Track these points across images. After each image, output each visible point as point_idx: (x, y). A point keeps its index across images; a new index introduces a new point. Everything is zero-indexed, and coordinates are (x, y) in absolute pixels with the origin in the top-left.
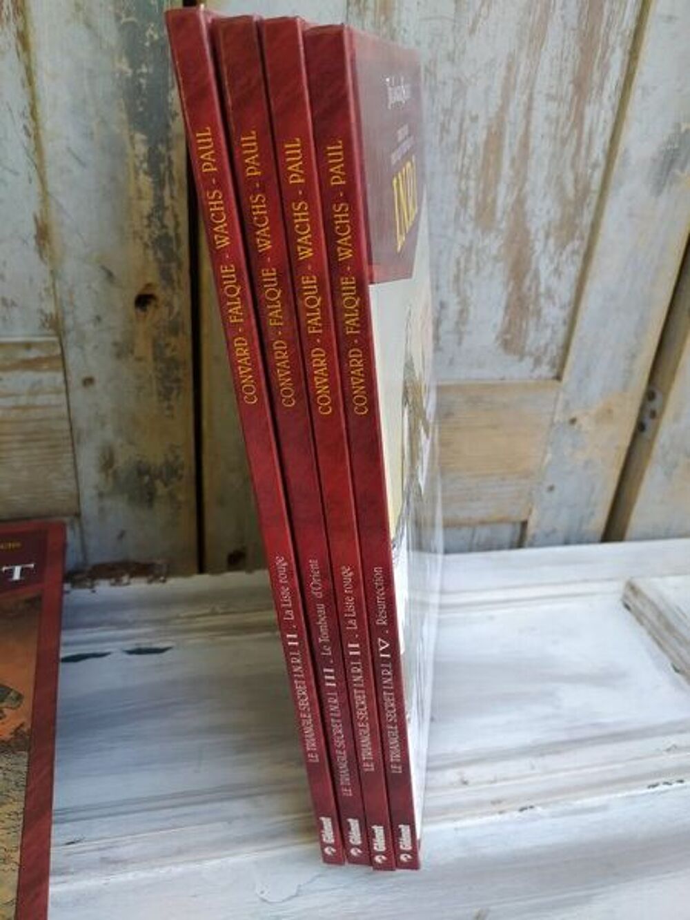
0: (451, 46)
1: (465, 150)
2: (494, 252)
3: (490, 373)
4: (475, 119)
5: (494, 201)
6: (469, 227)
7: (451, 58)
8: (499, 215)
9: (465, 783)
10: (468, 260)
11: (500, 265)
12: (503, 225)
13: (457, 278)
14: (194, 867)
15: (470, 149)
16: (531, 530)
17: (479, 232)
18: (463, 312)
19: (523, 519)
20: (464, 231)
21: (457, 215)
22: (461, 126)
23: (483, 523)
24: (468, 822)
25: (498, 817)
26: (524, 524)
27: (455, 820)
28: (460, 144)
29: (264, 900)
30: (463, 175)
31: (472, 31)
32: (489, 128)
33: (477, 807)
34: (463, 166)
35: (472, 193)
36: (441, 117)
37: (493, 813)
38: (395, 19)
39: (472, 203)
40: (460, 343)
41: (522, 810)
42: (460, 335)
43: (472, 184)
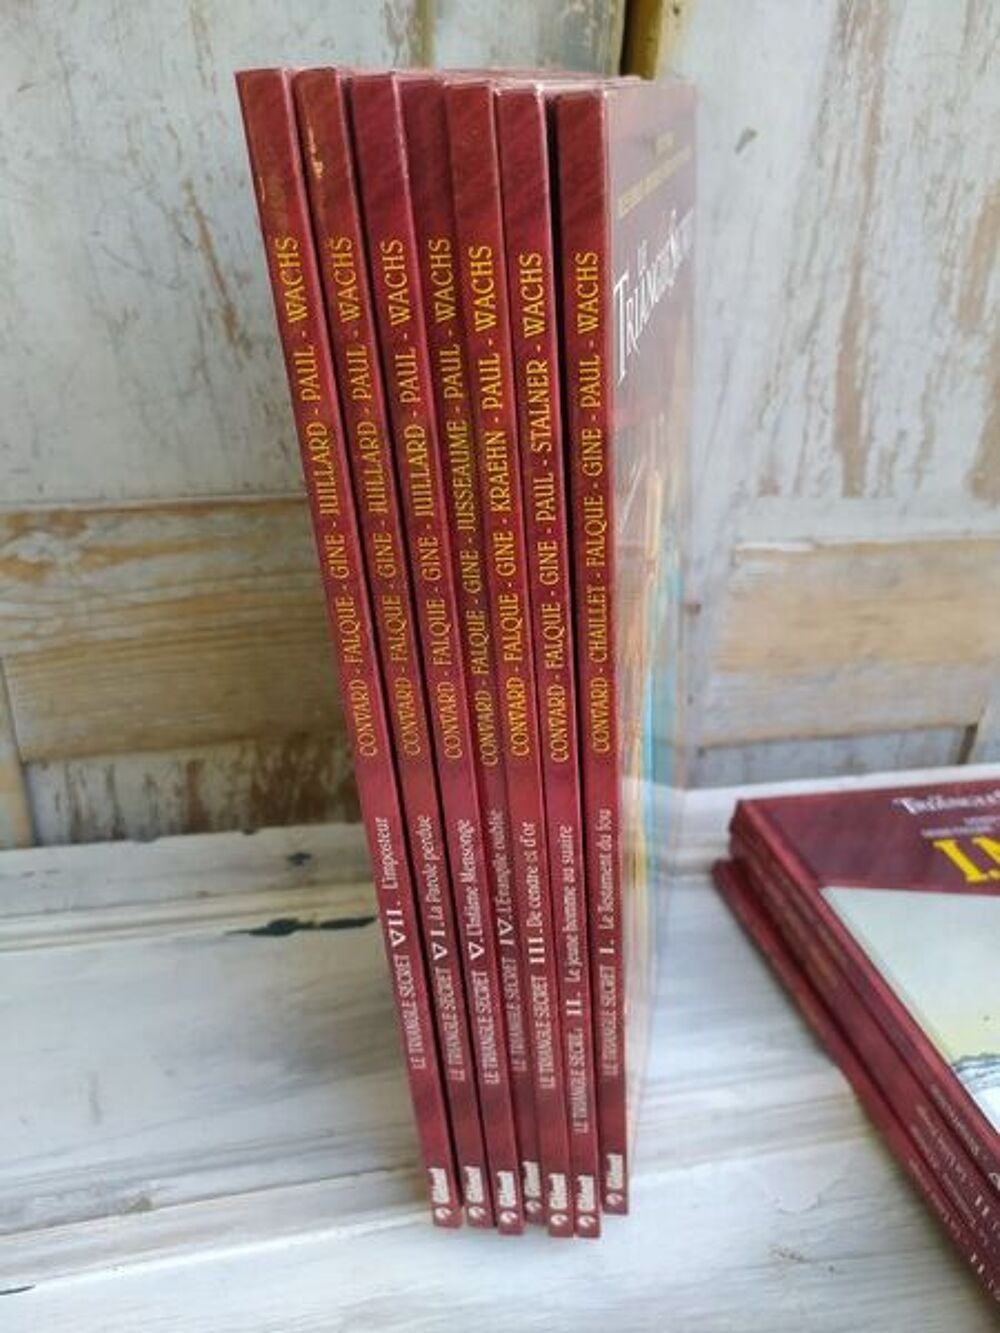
0: (951, 93)
1: (953, 228)
2: (976, 361)
3: (952, 525)
4: (970, 188)
5: (983, 294)
6: (948, 330)
7: (949, 107)
8: (987, 312)
10: (942, 372)
11: (982, 379)
12: (991, 328)
13: (925, 398)
15: (959, 228)
16: (981, 736)
17: (959, 336)
18: (926, 445)
19: (971, 720)
20: (940, 334)
21: (933, 317)
22: (952, 195)
23: (920, 728)
26: (972, 730)
28: (948, 221)
30: (947, 261)
31: (982, 69)
32: (986, 199)
34: (947, 250)
35: (956, 285)
36: (928, 187)
38: (886, 58)
39: (954, 299)
40: (917, 484)
42: (918, 472)
43: (957, 272)
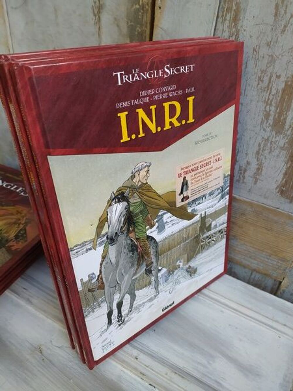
0: (269, 39)
1: (271, 91)
2: (282, 144)
4: (278, 77)
5: (285, 119)
6: (268, 129)
7: (268, 45)
8: (287, 127)
9: (137, 359)
10: (265, 145)
11: (284, 152)
12: (289, 132)
13: (258, 153)
14: (45, 318)
15: (274, 92)
16: (283, 287)
17: (274, 133)
18: (259, 169)
20: (264, 130)
21: (262, 123)
22: (270, 79)
23: (256, 271)
24: (128, 372)
25: (139, 379)
26: (280, 283)
27: (124, 367)
28: (268, 88)
29: (51, 341)
30: (268, 103)
31: (283, 31)
32: (286, 82)
33: (135, 369)
34: (269, 99)
35: (272, 113)
36: (259, 74)
37: (139, 377)
38: (240, 25)
39: (271, 118)
40: (255, 183)
41: (150, 385)
43: (273, 109)
